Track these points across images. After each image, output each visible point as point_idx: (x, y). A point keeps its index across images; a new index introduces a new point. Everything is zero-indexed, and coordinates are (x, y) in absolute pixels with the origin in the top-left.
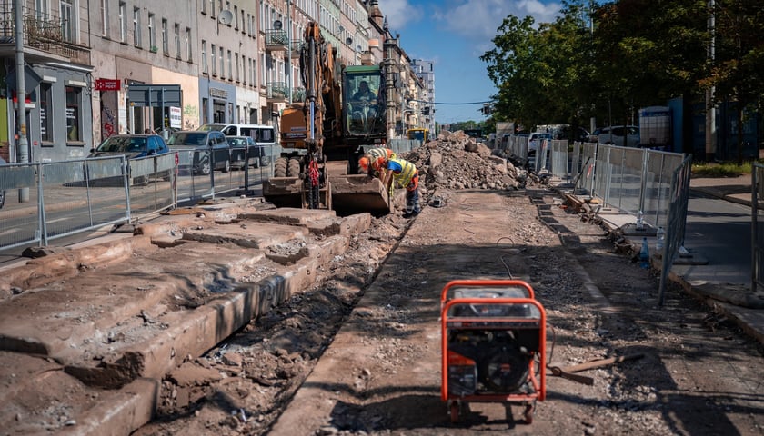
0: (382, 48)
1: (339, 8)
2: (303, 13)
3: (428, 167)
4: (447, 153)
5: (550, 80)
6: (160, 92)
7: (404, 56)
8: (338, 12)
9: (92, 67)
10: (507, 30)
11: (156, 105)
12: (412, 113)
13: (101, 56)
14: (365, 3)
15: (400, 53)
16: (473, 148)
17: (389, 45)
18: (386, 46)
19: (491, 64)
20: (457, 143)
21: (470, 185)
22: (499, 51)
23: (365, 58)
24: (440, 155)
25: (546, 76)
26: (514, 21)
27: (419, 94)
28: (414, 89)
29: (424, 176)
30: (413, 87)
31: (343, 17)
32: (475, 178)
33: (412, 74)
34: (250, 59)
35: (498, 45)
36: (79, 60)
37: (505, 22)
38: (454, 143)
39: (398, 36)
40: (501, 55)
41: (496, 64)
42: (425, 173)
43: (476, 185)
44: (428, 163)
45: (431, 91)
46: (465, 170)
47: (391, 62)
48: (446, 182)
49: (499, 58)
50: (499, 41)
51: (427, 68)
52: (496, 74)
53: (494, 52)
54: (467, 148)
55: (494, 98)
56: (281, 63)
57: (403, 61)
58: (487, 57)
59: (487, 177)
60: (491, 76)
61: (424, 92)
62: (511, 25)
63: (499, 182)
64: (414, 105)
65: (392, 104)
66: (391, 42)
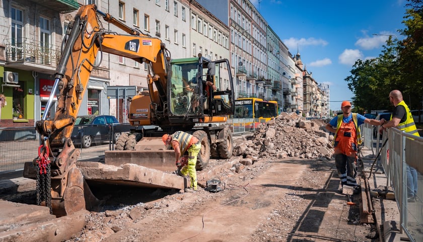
0: (302, 78)
1: (279, 59)
2: (257, 60)
3: (263, 139)
4: (280, 128)
5: (376, 87)
6: (124, 90)
7: (314, 81)
8: (278, 61)
9: (109, 79)
10: (357, 66)
11: (122, 98)
12: (318, 105)
13: (118, 74)
14: (293, 58)
15: (312, 80)
16: (301, 125)
17: (306, 77)
18: (305, 77)
19: (349, 82)
20: (290, 120)
21: (293, 154)
22: (354, 76)
23: (293, 81)
24: (274, 131)
25: (374, 85)
26: (361, 62)
27: (322, 98)
28: (319, 96)
29: (260, 146)
30: (319, 95)
31: (281, 63)
32: (298, 148)
33: (318, 89)
34: (225, 80)
35: (353, 74)
36: (100, 75)
37: (356, 63)
38: (288, 121)
39: (311, 73)
40: (355, 78)
41: (352, 82)
42: (260, 144)
43: (298, 154)
44: (265, 136)
45: (328, 97)
46: (292, 142)
47: (308, 84)
48: (274, 151)
49: (353, 79)
50: (353, 72)
51: (326, 87)
52: (352, 87)
53: (351, 77)
54: (298, 125)
55: (353, 98)
56: (245, 82)
57: (314, 83)
58: (348, 79)
59: (308, 147)
60: (350, 88)
61: (325, 97)
62: (359, 64)
63: (315, 152)
64: (319, 103)
65: (308, 102)
66: (307, 75)
